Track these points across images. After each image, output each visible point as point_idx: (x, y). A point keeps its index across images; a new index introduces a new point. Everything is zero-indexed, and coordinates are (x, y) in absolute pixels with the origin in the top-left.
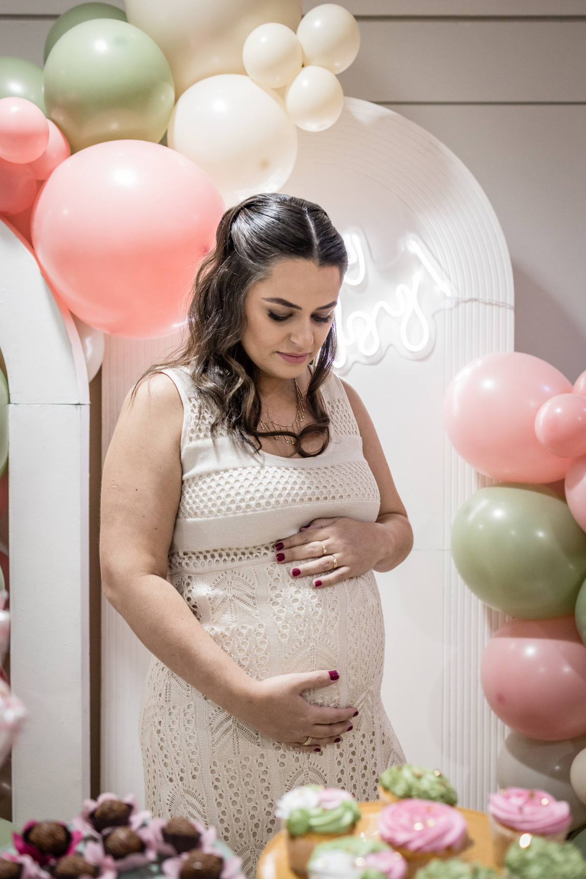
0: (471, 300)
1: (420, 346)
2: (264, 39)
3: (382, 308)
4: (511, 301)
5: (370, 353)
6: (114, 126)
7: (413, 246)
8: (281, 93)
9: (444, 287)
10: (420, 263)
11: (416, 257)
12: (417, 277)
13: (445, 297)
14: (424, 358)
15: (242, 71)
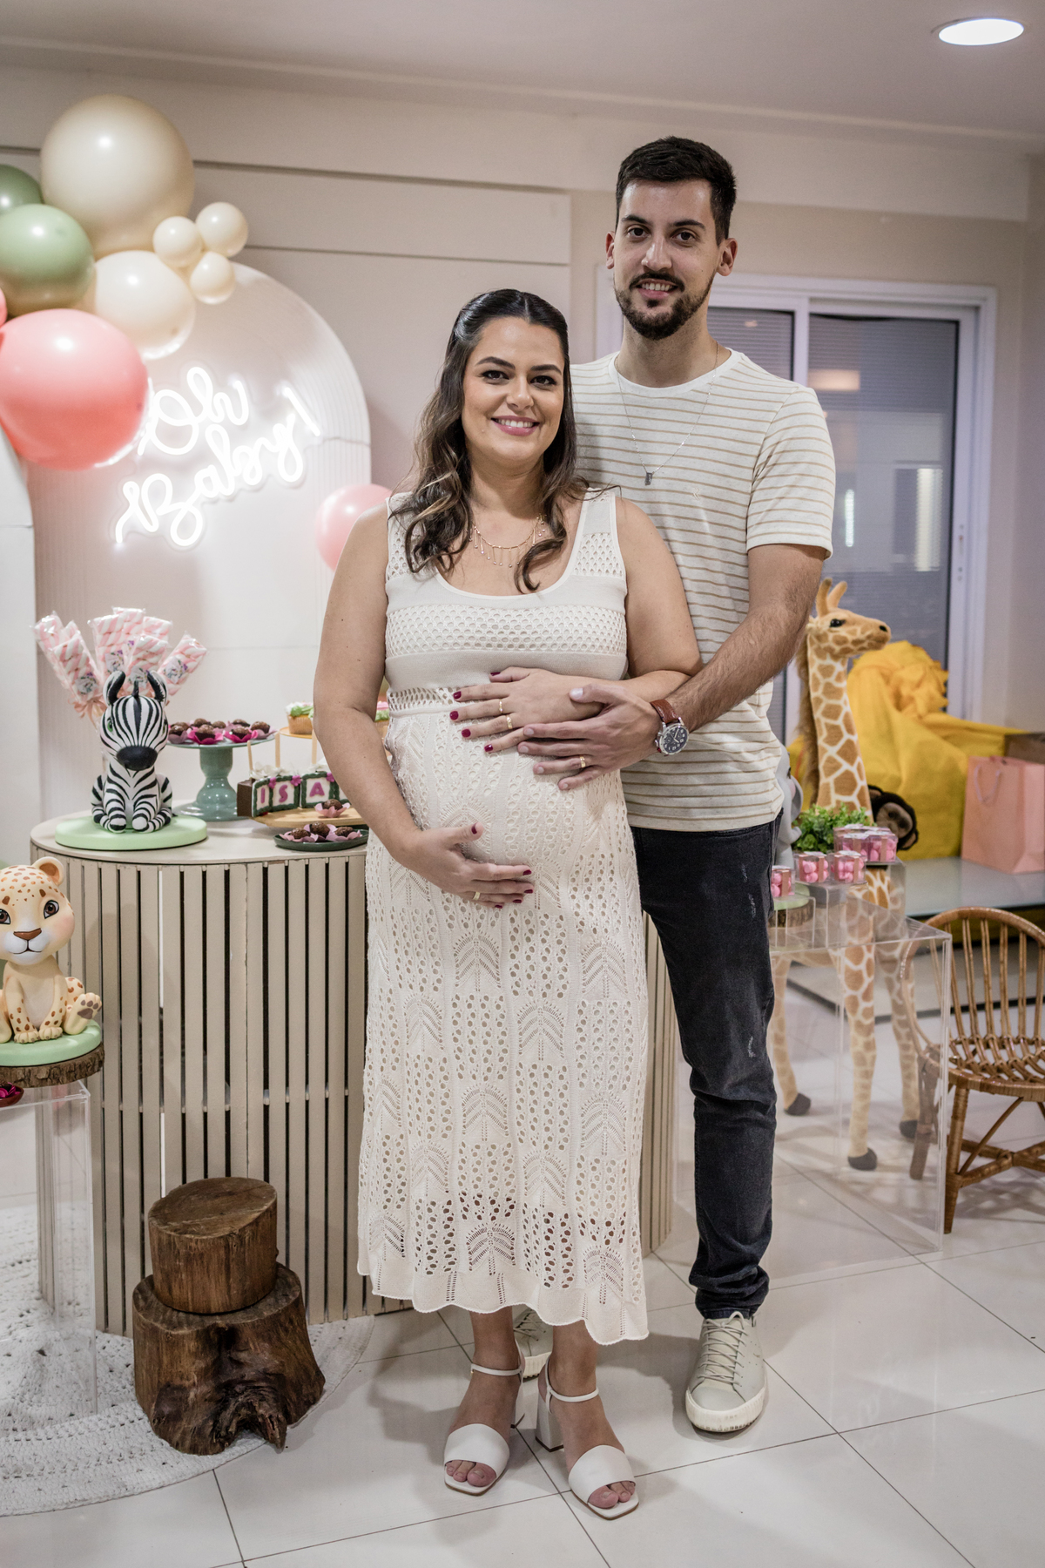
0: (336, 438)
1: (295, 477)
2: (173, 232)
3: (263, 446)
4: (367, 438)
5: (255, 481)
6: (47, 296)
7: (287, 392)
8: (185, 272)
9: (315, 429)
10: (292, 406)
11: (288, 402)
12: (291, 418)
13: (313, 435)
14: (297, 486)
15: (150, 248)
